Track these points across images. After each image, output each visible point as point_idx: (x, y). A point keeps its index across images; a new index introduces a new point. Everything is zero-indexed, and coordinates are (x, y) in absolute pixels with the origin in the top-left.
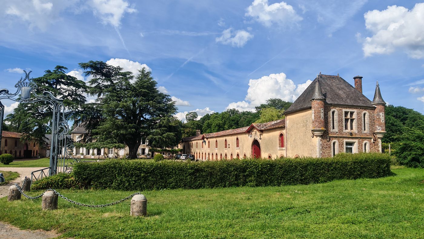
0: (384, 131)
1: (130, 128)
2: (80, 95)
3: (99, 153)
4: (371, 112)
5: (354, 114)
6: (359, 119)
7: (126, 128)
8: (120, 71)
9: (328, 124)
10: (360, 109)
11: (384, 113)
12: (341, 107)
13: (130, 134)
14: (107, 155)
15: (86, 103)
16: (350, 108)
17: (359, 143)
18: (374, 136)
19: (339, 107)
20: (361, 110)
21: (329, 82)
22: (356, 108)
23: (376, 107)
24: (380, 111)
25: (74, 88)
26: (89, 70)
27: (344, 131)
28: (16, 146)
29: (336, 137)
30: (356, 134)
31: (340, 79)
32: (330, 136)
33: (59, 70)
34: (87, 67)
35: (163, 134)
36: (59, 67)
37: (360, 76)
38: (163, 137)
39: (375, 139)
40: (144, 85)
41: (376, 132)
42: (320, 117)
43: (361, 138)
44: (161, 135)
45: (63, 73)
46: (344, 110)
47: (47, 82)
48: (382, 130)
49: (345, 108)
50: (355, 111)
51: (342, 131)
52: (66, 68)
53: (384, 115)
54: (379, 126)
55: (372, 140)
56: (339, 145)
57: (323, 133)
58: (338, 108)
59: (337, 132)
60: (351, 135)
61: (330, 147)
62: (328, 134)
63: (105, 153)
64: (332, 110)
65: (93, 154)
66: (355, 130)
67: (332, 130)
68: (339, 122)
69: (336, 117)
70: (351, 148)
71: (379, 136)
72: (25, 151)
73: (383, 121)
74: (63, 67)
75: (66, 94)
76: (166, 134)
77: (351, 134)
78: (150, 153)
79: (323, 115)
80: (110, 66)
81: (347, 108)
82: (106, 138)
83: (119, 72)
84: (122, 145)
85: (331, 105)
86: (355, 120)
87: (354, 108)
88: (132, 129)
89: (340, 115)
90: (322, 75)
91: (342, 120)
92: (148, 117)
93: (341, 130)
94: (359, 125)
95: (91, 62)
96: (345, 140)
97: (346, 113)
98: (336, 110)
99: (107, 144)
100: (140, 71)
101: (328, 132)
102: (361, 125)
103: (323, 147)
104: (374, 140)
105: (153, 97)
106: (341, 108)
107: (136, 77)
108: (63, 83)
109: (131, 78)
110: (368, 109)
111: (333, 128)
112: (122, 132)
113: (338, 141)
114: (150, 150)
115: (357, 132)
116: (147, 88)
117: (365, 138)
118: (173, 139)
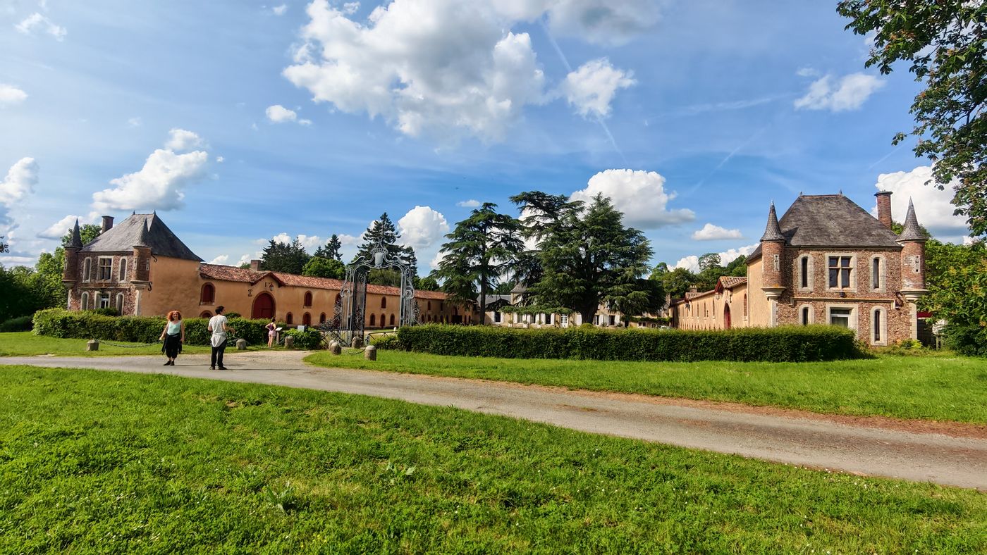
0: (920, 288)
1: (578, 285)
2: (516, 240)
3: (548, 321)
4: (892, 255)
5: (852, 259)
6: (862, 269)
7: (571, 286)
8: (566, 202)
9: (792, 278)
10: (866, 250)
11: (919, 256)
12: (822, 250)
13: (577, 293)
14: (558, 324)
15: (525, 250)
16: (842, 250)
17: (861, 310)
18: (897, 297)
19: (818, 250)
20: (867, 253)
21: (812, 209)
22: (856, 250)
23: (903, 245)
24: (912, 253)
25: (508, 231)
26: (523, 204)
27: (827, 289)
28: (442, 310)
29: (810, 300)
30: (853, 295)
31: (842, 201)
32: (795, 297)
33: (488, 209)
34: (521, 200)
35: (628, 293)
36: (487, 205)
37: (888, 190)
38: (628, 298)
39: (900, 303)
40: (598, 220)
41: (901, 290)
42: (772, 268)
43: (866, 301)
44: (624, 295)
45: (492, 212)
46: (827, 255)
47: (475, 226)
48: (915, 286)
49: (829, 251)
50: (854, 256)
51: (823, 289)
52: (495, 205)
53: (919, 259)
54: (909, 278)
55: (894, 305)
56: (816, 312)
57: (781, 293)
58: (814, 252)
59: (811, 292)
60: (842, 297)
61: (795, 316)
62: (793, 295)
63: (556, 321)
64: (802, 256)
65: (540, 323)
66: (853, 288)
67: (800, 288)
68: (816, 274)
69: (810, 267)
70: (847, 318)
71: (909, 297)
72: (453, 316)
73: (917, 271)
74: (491, 204)
75: (498, 240)
76: (633, 293)
77: (843, 295)
78: (622, 322)
79: (778, 264)
80: (550, 197)
81: (834, 251)
82: (546, 300)
83: (564, 204)
84: (565, 310)
85: (799, 247)
86: (852, 271)
87: (852, 251)
88: (581, 287)
89: (818, 263)
90: (803, 196)
91: (822, 271)
92: (607, 266)
93: (819, 289)
94: (863, 280)
95: (524, 193)
96: (829, 305)
97: (833, 260)
98: (811, 256)
99: (545, 309)
100: (594, 199)
101: (792, 292)
102: (866, 279)
103: (780, 317)
104: (897, 305)
105: (612, 236)
106: (820, 252)
107: (588, 208)
108: (495, 225)
109: (581, 209)
110: (885, 250)
111: (805, 284)
112: (565, 291)
113: (814, 306)
114: (622, 319)
115: (856, 292)
116: (603, 223)
117: (876, 302)
118: (645, 302)
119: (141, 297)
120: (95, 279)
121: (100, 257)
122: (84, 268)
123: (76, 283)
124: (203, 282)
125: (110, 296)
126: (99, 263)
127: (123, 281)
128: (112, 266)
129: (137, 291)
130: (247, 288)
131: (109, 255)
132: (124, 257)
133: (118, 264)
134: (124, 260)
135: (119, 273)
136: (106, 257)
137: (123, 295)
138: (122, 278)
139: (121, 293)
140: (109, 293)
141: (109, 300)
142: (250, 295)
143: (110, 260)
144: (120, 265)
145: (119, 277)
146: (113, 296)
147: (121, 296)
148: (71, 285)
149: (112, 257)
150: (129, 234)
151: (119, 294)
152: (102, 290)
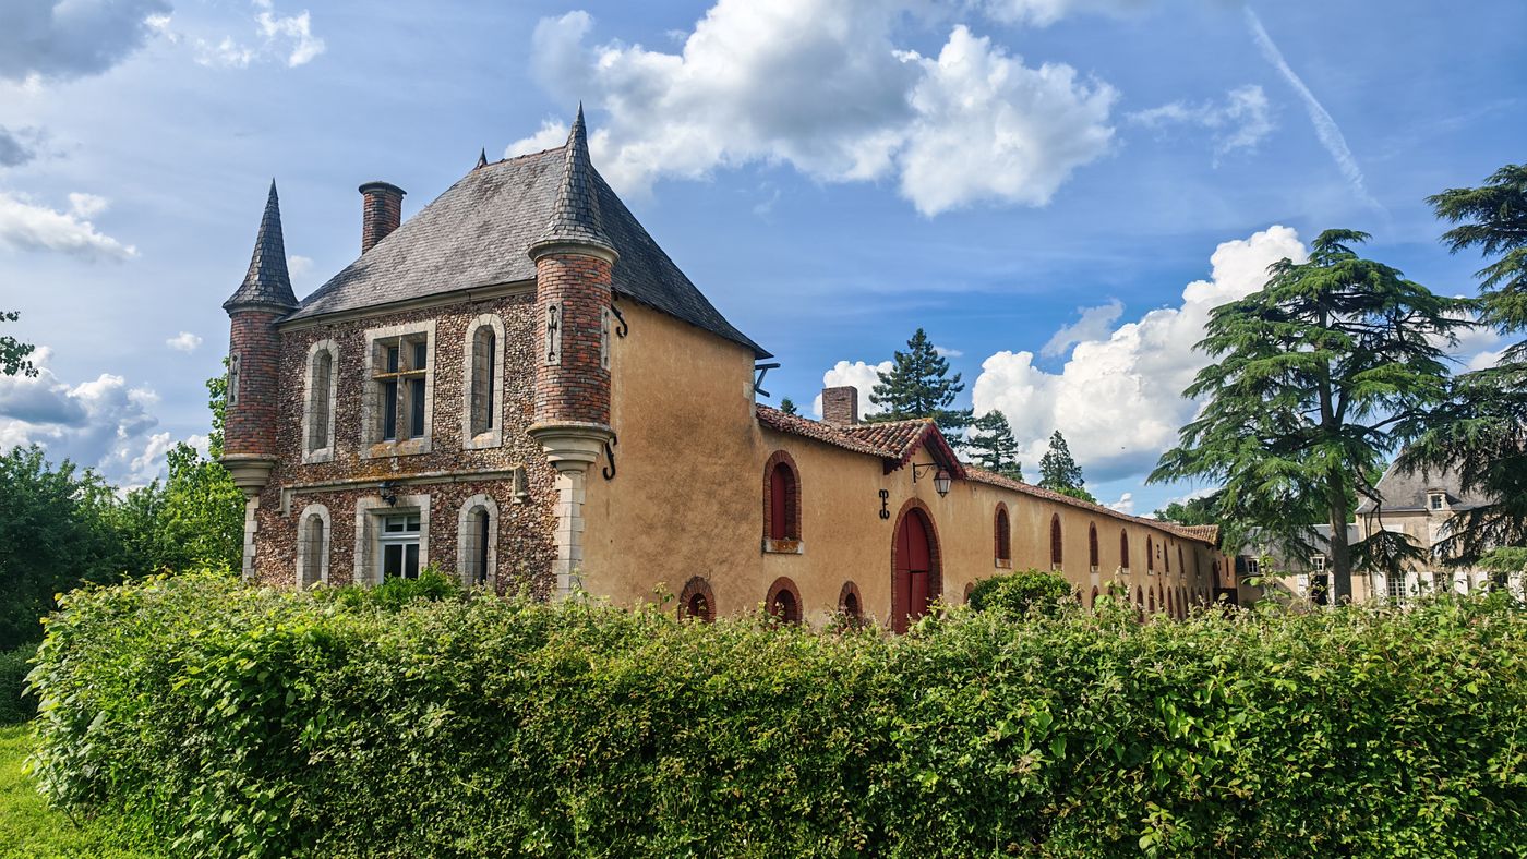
33: (1335, 251)
45: (1351, 260)
52: (1362, 236)
74: (1350, 234)
119: (581, 510)
120: (355, 440)
121: (371, 335)
122: (307, 395)
123: (274, 469)
124: (765, 449)
125: (425, 517)
126: (368, 361)
127: (487, 436)
128: (430, 368)
129: (564, 483)
130: (872, 480)
131: (415, 317)
132: (485, 319)
133: (460, 354)
134: (487, 334)
135: (466, 400)
136: (401, 329)
137: (490, 506)
138: (482, 423)
139: (479, 499)
140: (422, 502)
141: (422, 540)
142: (884, 515)
143: (419, 343)
144: (468, 362)
145: (465, 417)
146: (444, 517)
147: (484, 516)
148: (254, 476)
149: (428, 326)
150: (485, 228)
151: (469, 503)
152: (393, 490)
